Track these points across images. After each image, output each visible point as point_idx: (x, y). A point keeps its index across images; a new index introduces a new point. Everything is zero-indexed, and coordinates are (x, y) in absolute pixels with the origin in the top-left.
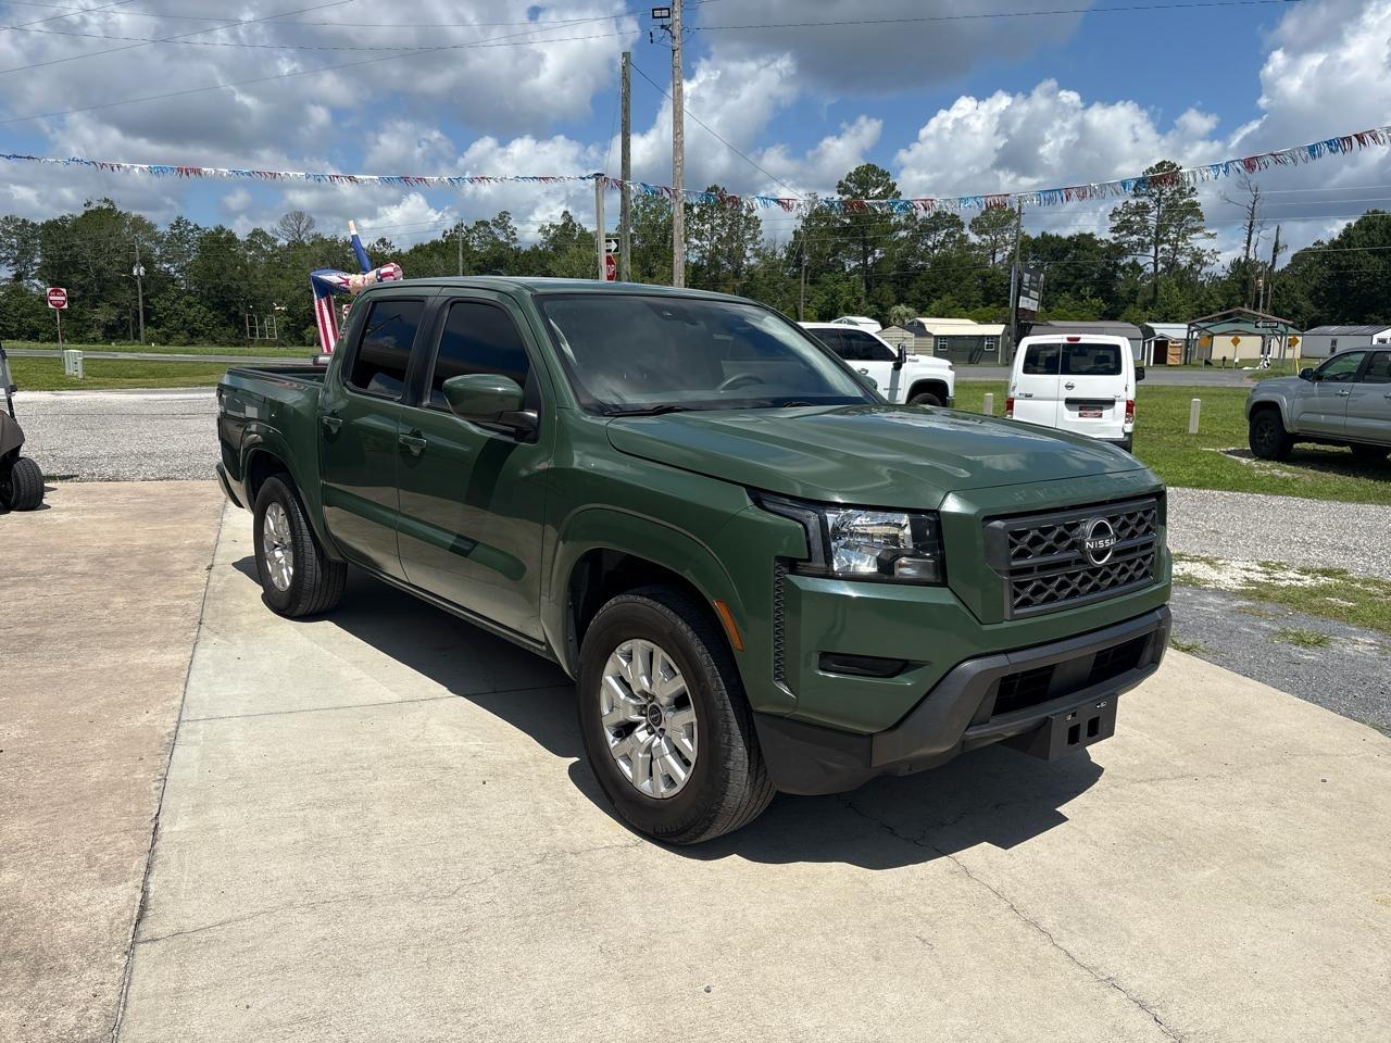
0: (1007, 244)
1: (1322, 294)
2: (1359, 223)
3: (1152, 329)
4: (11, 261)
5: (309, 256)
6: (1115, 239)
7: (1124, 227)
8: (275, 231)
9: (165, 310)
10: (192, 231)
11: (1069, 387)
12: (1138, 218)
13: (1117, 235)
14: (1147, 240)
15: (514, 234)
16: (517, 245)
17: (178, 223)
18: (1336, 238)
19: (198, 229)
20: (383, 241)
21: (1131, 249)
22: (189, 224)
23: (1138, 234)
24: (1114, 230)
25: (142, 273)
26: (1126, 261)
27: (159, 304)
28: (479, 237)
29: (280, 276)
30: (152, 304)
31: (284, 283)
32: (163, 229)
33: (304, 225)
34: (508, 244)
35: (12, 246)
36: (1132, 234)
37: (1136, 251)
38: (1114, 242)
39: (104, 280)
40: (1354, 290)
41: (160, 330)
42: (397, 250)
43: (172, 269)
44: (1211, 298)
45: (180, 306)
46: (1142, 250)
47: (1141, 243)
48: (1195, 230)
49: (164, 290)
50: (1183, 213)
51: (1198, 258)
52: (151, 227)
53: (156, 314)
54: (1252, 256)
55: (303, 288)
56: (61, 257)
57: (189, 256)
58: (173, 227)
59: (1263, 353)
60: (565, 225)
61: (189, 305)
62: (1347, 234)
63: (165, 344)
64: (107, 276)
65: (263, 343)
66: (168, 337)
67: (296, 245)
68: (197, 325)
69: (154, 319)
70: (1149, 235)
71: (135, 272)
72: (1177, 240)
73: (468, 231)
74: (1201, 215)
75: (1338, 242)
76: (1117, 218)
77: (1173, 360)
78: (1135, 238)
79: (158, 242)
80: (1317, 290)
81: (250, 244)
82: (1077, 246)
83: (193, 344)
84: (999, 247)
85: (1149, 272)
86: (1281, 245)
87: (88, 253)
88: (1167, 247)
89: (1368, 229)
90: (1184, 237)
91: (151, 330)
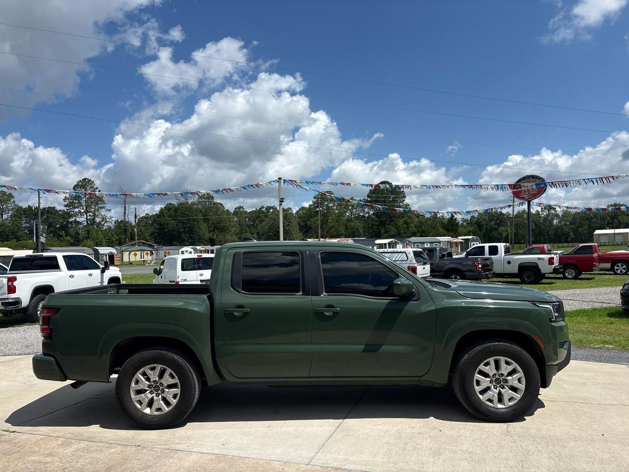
0: (9, 210)
1: (156, 234)
2: (165, 207)
3: (97, 250)
6: (67, 210)
7: (71, 205)
11: (201, 275)
12: (77, 201)
13: (68, 208)
14: (82, 211)
18: (158, 213)
21: (76, 215)
23: (78, 208)
24: (66, 206)
26: (72, 219)
36: (75, 208)
37: (78, 215)
38: (66, 211)
40: (167, 232)
44: (113, 236)
46: (81, 215)
47: (80, 212)
48: (102, 208)
50: (96, 201)
51: (104, 219)
54: (127, 220)
59: (141, 258)
62: (162, 211)
70: (83, 209)
72: (94, 211)
74: (104, 201)
75: (159, 215)
76: (67, 201)
77: (117, 263)
78: (77, 210)
80: (153, 233)
82: (48, 212)
84: (5, 212)
85: (85, 224)
86: (137, 215)
88: (91, 214)
89: (169, 210)
90: (98, 210)
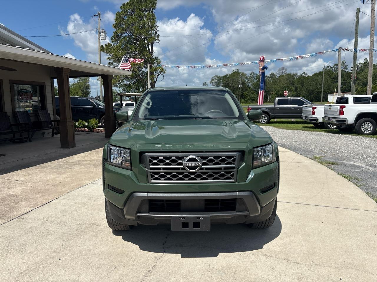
4: (216, 85)
5: (283, 79)
8: (276, 73)
9: (247, 95)
10: (255, 75)
15: (347, 67)
16: (348, 70)
17: (252, 73)
19: (256, 74)
20: (304, 73)
22: (254, 73)
25: (241, 86)
27: (245, 93)
28: (335, 69)
29: (275, 84)
30: (244, 94)
31: (276, 86)
32: (248, 75)
33: (284, 71)
34: (344, 70)
35: (216, 82)
39: (234, 88)
41: (245, 100)
42: (308, 75)
43: (249, 85)
45: (250, 94)
49: (247, 90)
52: (246, 75)
53: (245, 96)
55: (281, 87)
56: (226, 84)
57: (253, 81)
58: (250, 74)
60: (365, 63)
61: (252, 93)
63: (246, 103)
64: (235, 87)
65: (269, 102)
66: (247, 101)
67: (282, 76)
68: (253, 98)
69: (244, 97)
71: (240, 86)
73: (331, 68)
79: (246, 78)
81: (270, 77)
83: (252, 103)
87: (231, 82)
91: (243, 100)
